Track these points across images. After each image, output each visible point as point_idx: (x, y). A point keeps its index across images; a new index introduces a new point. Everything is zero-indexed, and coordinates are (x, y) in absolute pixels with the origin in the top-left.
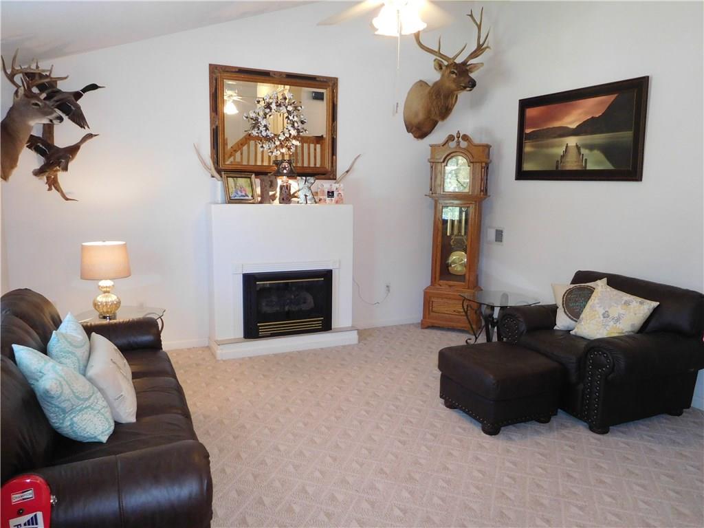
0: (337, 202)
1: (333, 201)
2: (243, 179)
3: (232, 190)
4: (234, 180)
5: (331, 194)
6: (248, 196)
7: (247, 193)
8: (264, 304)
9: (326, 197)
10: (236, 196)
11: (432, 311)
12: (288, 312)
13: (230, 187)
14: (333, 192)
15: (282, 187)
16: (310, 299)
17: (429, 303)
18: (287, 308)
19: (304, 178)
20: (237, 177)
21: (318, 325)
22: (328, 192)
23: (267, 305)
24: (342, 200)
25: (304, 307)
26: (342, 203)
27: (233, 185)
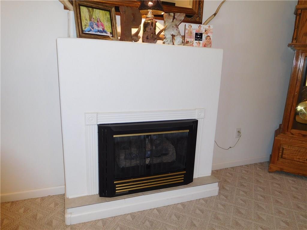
0: (205, 46)
1: (201, 45)
2: (101, 11)
3: (86, 22)
4: (89, 11)
5: (199, 37)
6: (106, 32)
7: (106, 29)
8: (122, 157)
9: (193, 39)
10: (91, 30)
11: (282, 157)
12: (148, 166)
13: (83, 18)
14: (201, 35)
15: (146, 25)
16: (172, 150)
17: (279, 150)
18: (148, 161)
19: (172, 14)
20: (93, 8)
21: (181, 179)
22: (196, 34)
23: (126, 158)
24: (210, 43)
25: (166, 159)
26: (211, 47)
27: (88, 17)
